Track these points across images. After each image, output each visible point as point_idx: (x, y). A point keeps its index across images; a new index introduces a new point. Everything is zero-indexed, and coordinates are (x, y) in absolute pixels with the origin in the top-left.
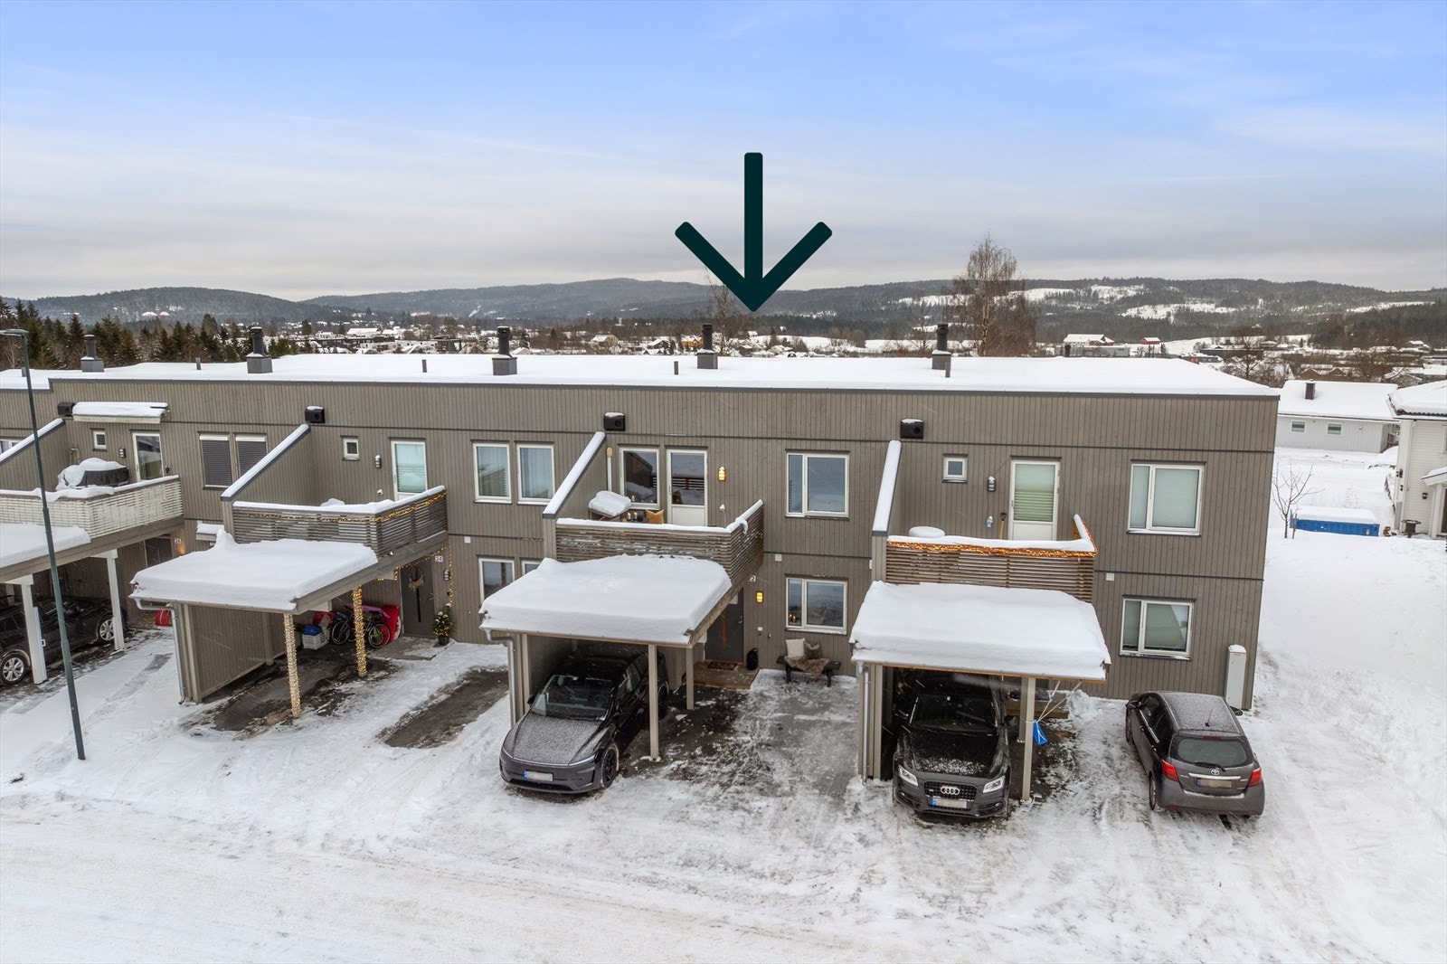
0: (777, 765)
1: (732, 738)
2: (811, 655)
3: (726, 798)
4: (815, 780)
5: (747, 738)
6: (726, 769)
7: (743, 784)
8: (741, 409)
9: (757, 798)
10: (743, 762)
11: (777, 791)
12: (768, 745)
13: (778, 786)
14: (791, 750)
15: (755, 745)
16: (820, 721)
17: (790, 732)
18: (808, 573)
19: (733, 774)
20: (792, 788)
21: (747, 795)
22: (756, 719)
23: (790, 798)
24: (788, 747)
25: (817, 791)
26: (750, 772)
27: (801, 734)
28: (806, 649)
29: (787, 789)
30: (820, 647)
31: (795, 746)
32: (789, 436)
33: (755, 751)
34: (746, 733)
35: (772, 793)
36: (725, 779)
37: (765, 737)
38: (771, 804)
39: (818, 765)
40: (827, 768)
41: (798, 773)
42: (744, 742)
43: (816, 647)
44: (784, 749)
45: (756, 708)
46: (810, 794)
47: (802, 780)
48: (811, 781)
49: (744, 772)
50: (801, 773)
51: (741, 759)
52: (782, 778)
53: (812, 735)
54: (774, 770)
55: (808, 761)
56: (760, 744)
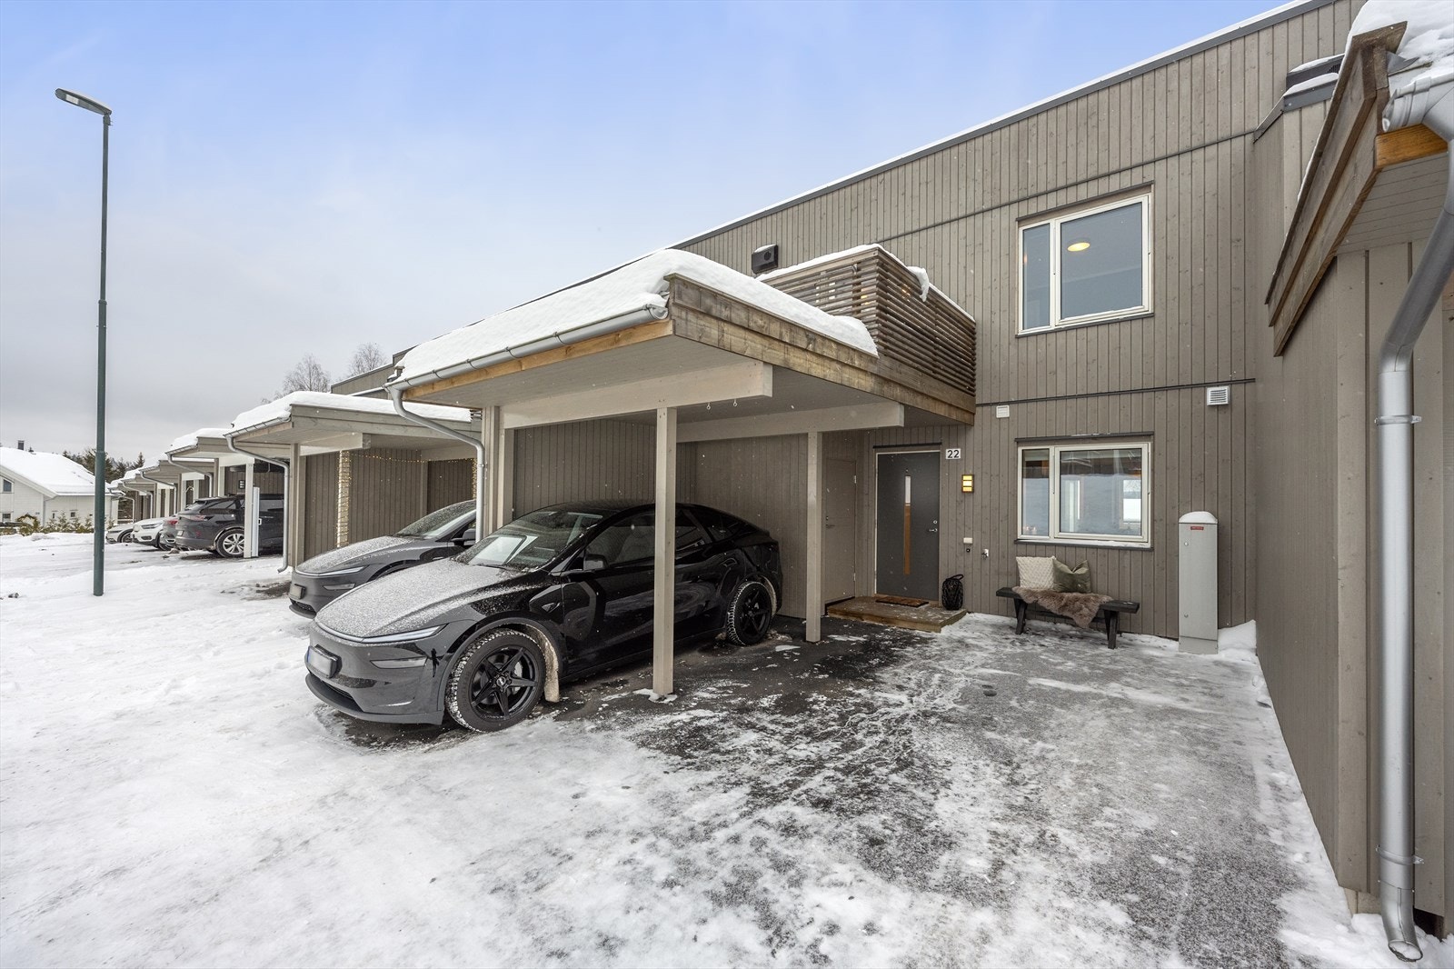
0: (959, 773)
1: (862, 691)
2: (1067, 583)
3: (736, 839)
4: (1102, 858)
5: (895, 697)
6: (804, 750)
7: (823, 804)
8: (938, 181)
9: (843, 872)
10: (862, 745)
11: (932, 864)
12: (946, 720)
13: (946, 842)
14: (1013, 741)
15: (913, 713)
16: (1099, 696)
17: (1014, 703)
18: (1062, 433)
19: (815, 766)
20: (998, 865)
21: (812, 852)
22: (935, 670)
23: (984, 917)
24: (1002, 732)
25: (1119, 918)
26: (867, 773)
27: (1047, 714)
28: (1059, 575)
29: (976, 864)
30: (1090, 571)
31: (1024, 735)
32: (1023, 194)
33: (907, 725)
34: (901, 688)
35: (910, 868)
36: (777, 779)
37: (946, 702)
38: (885, 923)
39: (1105, 803)
40: (1146, 821)
41: (1031, 811)
42: (887, 704)
43: (1083, 571)
44: (989, 735)
45: (941, 657)
46: (1084, 922)
47: (1044, 844)
48: (1086, 857)
49: (847, 770)
50: (1042, 816)
51: (859, 737)
52: (967, 818)
53: (1079, 720)
54: (946, 784)
55: (1066, 781)
56: (926, 715)
